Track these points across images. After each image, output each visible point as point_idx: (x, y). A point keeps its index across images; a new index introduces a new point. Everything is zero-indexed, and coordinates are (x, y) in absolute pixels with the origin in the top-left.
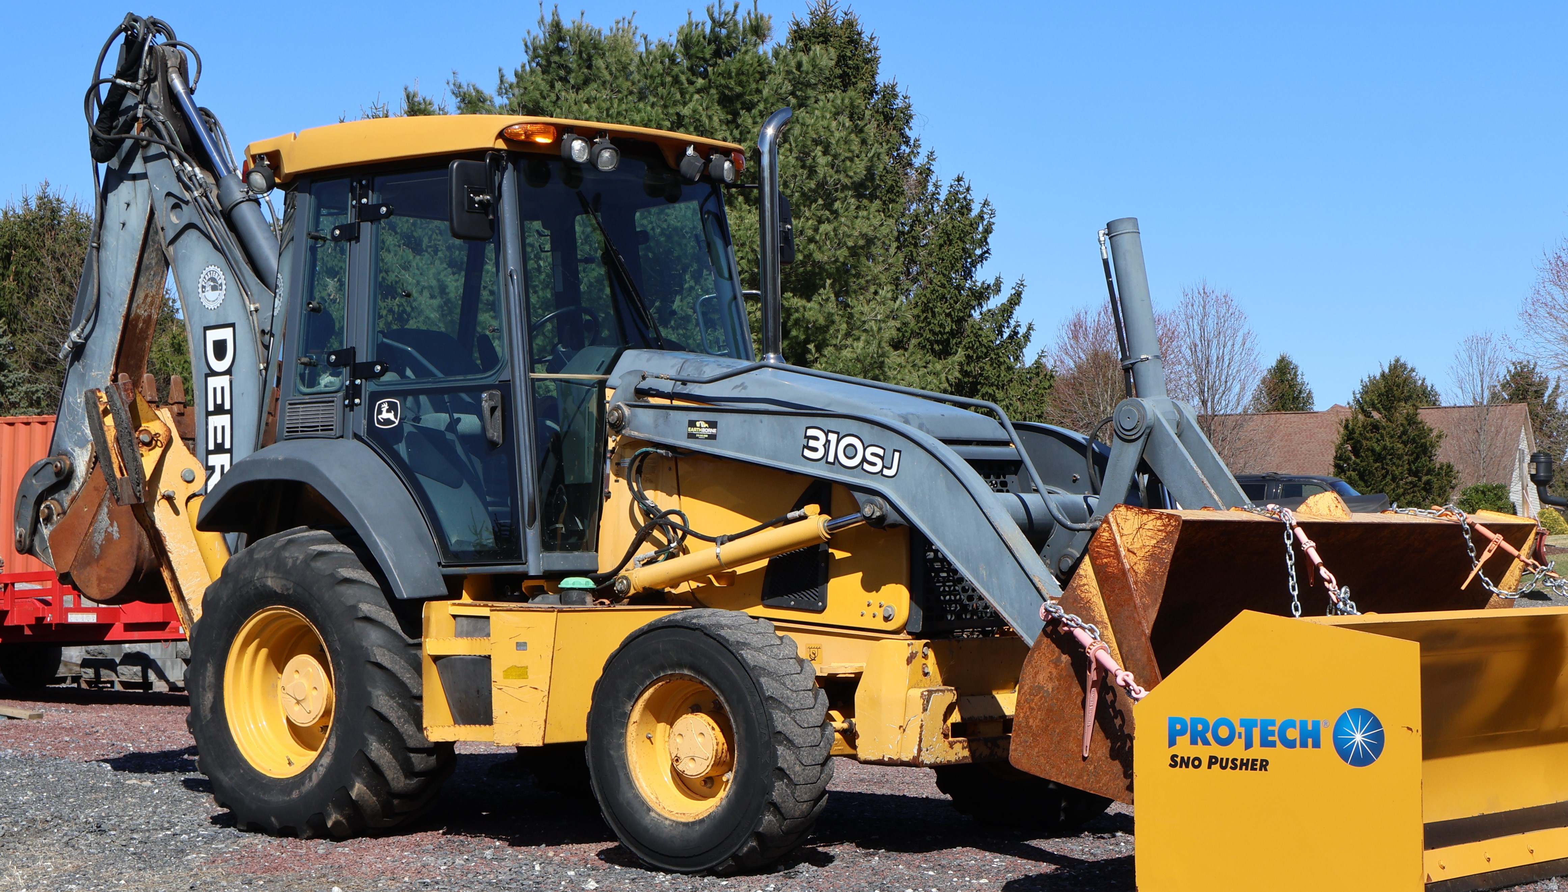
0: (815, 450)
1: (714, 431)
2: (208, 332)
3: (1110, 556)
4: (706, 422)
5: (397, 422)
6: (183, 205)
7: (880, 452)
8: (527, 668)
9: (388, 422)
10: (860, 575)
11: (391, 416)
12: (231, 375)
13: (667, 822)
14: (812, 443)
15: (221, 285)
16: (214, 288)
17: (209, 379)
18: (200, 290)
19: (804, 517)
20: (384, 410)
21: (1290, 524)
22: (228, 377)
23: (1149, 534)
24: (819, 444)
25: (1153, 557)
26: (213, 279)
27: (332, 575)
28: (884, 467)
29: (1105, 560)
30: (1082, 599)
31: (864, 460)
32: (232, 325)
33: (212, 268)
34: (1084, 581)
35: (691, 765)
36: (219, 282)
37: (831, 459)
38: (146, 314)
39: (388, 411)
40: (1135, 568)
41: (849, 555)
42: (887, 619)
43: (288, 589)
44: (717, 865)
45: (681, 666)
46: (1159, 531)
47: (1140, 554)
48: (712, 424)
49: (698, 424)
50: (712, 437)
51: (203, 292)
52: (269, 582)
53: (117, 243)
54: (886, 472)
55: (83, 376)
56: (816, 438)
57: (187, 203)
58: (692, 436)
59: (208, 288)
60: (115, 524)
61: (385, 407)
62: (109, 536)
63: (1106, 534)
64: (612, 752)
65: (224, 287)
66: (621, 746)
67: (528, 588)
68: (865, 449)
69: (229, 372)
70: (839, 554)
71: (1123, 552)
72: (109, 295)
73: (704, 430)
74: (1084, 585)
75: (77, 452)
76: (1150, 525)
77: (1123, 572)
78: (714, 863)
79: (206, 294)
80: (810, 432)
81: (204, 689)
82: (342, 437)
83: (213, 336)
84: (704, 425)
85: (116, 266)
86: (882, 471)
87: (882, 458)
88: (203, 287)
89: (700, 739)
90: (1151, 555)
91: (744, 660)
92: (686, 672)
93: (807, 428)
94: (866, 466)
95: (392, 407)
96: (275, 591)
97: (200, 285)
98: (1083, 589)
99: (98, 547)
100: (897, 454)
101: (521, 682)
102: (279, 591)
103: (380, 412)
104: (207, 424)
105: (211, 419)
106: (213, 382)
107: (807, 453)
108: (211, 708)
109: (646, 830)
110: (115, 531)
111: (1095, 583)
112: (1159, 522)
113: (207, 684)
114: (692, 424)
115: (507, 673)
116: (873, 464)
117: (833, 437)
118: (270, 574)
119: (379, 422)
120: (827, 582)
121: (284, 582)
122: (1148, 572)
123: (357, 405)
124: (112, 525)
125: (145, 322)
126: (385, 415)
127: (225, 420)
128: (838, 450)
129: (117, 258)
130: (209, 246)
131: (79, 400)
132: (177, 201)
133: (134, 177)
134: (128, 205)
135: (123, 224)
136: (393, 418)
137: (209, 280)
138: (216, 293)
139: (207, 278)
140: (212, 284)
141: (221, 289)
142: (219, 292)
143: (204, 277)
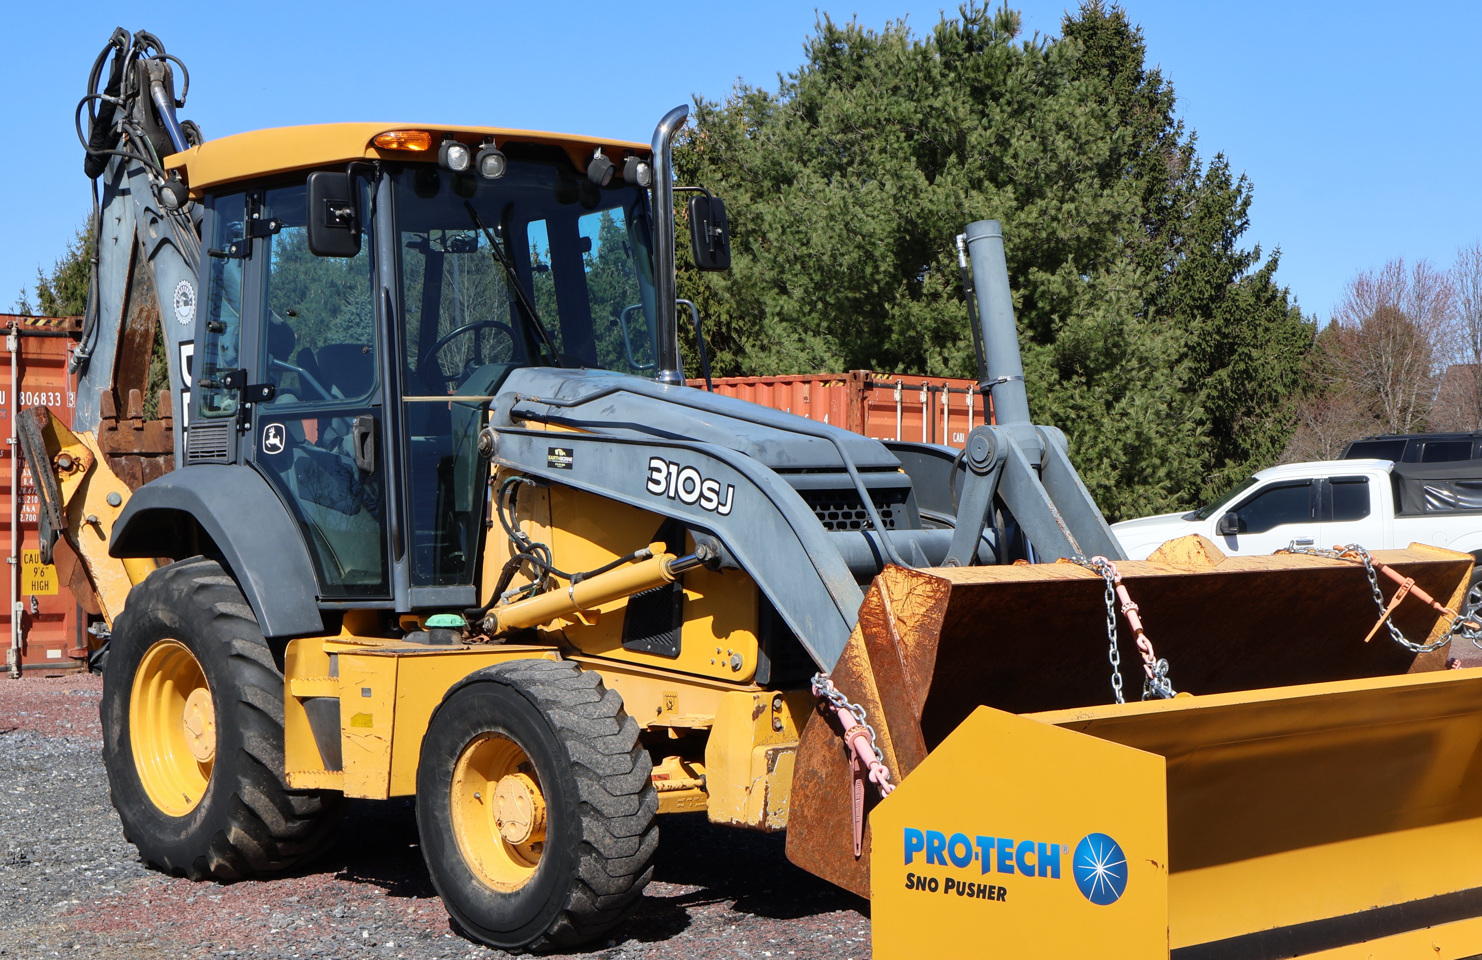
0: (657, 482)
1: (570, 459)
2: (182, 348)
3: (879, 625)
4: (564, 450)
5: (282, 448)
6: (159, 220)
7: (716, 486)
8: (371, 715)
9: (274, 447)
10: (710, 619)
11: (276, 441)
13: (487, 892)
14: (656, 476)
15: (191, 300)
16: (186, 303)
17: (184, 394)
18: (175, 306)
19: (649, 556)
20: (271, 435)
21: (1113, 582)
23: (919, 600)
24: (661, 477)
25: (922, 628)
26: (185, 294)
27: (210, 610)
28: (719, 503)
29: (874, 630)
30: (854, 672)
31: (702, 495)
33: (184, 283)
34: (856, 652)
35: (514, 830)
36: (190, 297)
37: (672, 494)
38: (143, 328)
39: (275, 436)
40: (905, 639)
41: (701, 596)
42: (735, 668)
43: (175, 623)
44: (531, 942)
45: (496, 724)
46: (928, 597)
47: (910, 623)
48: (569, 453)
49: (556, 452)
50: (569, 466)
51: (178, 307)
52: (160, 615)
53: (112, 259)
54: (721, 509)
55: (89, 390)
56: (659, 470)
57: (162, 217)
58: (551, 465)
59: (182, 303)
61: (272, 432)
63: (875, 599)
64: (436, 813)
65: (194, 302)
66: (446, 807)
67: (403, 623)
68: (702, 483)
70: (693, 596)
71: (893, 621)
72: (107, 310)
73: (561, 459)
74: (856, 657)
76: (919, 590)
77: (892, 645)
78: (527, 941)
79: (180, 309)
80: (655, 463)
81: (112, 722)
82: (235, 463)
83: (186, 351)
84: (563, 453)
85: (112, 281)
86: (717, 508)
87: (717, 493)
88: (178, 302)
89: (520, 803)
90: (921, 625)
91: (551, 720)
92: (501, 730)
93: (652, 458)
94: (704, 502)
95: (278, 432)
97: (175, 301)
98: (855, 661)
100: (731, 489)
101: (365, 731)
102: (168, 624)
103: (268, 438)
106: (187, 397)
107: (652, 486)
108: (119, 741)
109: (467, 899)
111: (865, 655)
112: (928, 587)
114: (552, 451)
115: (354, 721)
116: (710, 500)
117: (673, 469)
118: (160, 606)
119: (267, 448)
120: (681, 625)
121: (171, 615)
122: (918, 644)
123: (248, 430)
125: (142, 336)
126: (273, 441)
128: (677, 484)
129: (112, 273)
130: (181, 261)
131: (86, 415)
132: (154, 216)
133: (123, 192)
134: (119, 220)
135: (115, 239)
136: (278, 444)
137: (182, 295)
138: (187, 309)
139: (180, 293)
140: (184, 299)
141: (192, 304)
142: (190, 307)
143: (178, 292)
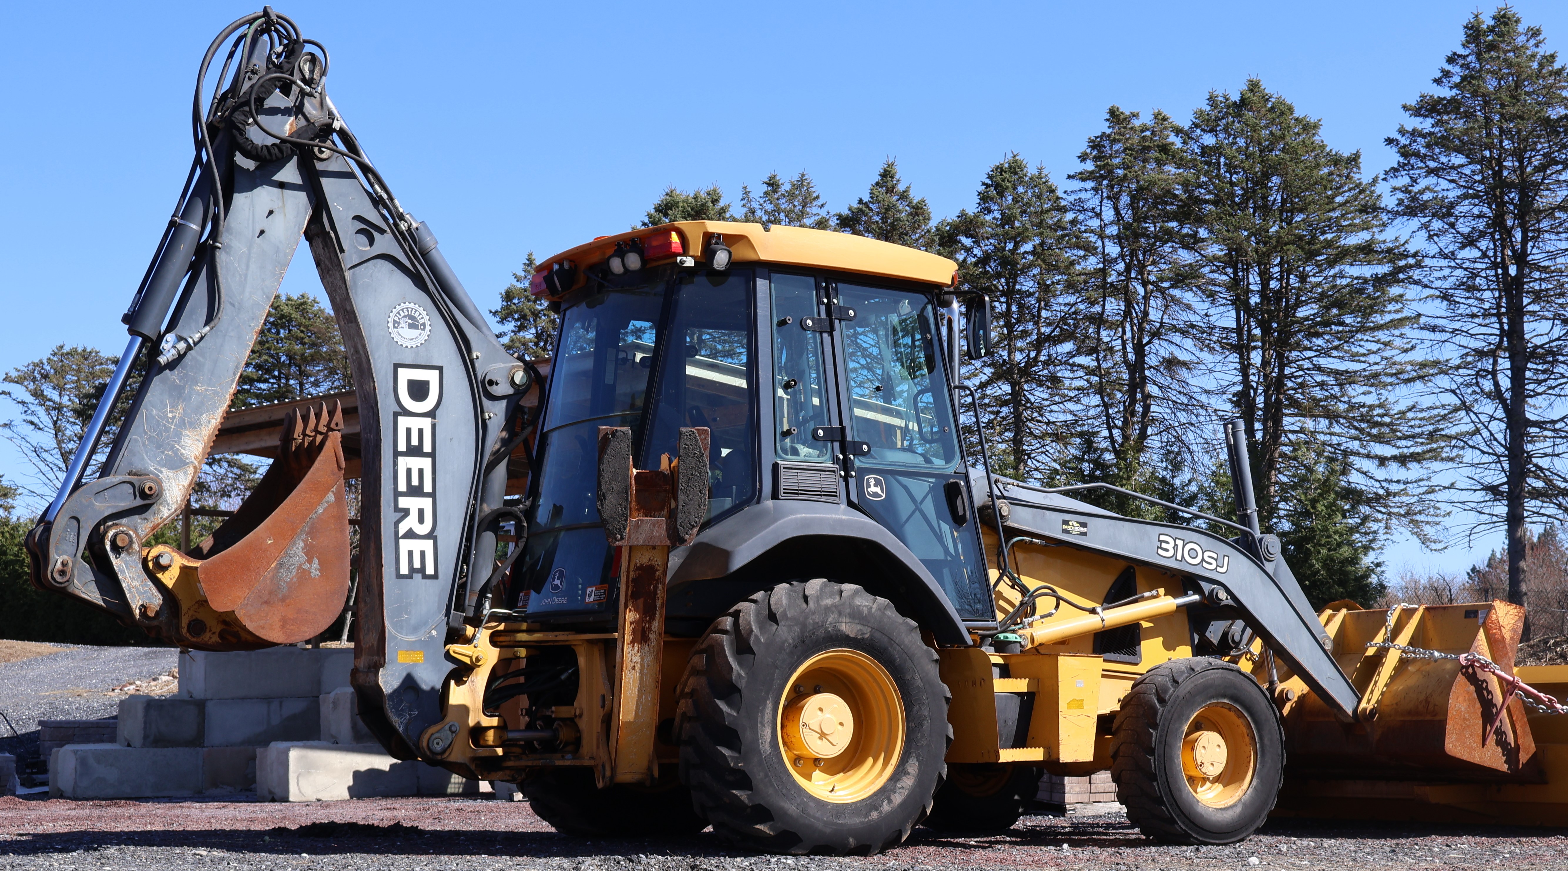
0: (1167, 550)
1: (1085, 529)
2: (400, 370)
3: (1496, 629)
4: (1078, 522)
5: (884, 496)
6: (376, 234)
7: (1215, 556)
8: (1083, 700)
9: (876, 494)
10: (1161, 639)
11: (878, 490)
12: (434, 417)
14: (1164, 545)
15: (424, 324)
16: (412, 326)
17: (399, 418)
18: (391, 325)
19: (1156, 597)
20: (872, 484)
22: (429, 419)
23: (1511, 617)
24: (1170, 546)
25: (1514, 630)
26: (412, 317)
28: (1217, 566)
29: (1494, 631)
30: (1480, 653)
31: (1203, 560)
32: (440, 369)
33: (411, 305)
35: (1211, 768)
36: (421, 321)
37: (1179, 557)
39: (875, 485)
40: (1505, 636)
43: (863, 634)
46: (1515, 616)
47: (1507, 628)
48: (1083, 525)
49: (1071, 523)
50: (1084, 534)
51: (394, 327)
53: (249, 250)
54: (1219, 569)
56: (1167, 542)
57: (382, 231)
58: (1066, 532)
59: (403, 325)
60: (316, 561)
61: (872, 482)
62: (304, 574)
63: (1494, 616)
65: (428, 328)
68: (1203, 553)
69: (431, 414)
70: (1146, 625)
71: (1502, 628)
72: (233, 305)
73: (1076, 528)
74: (1480, 645)
75: (165, 474)
76: (1511, 612)
77: (1503, 638)
79: (399, 330)
80: (1162, 538)
81: (763, 725)
82: (841, 503)
83: (408, 374)
84: (1076, 524)
85: (246, 275)
86: (1216, 568)
87: (1216, 560)
88: (396, 323)
89: (1218, 749)
90: (1512, 629)
93: (1159, 534)
94: (1205, 564)
95: (876, 483)
96: (848, 636)
97: (390, 320)
99: (284, 585)
100: (1226, 558)
101: (1079, 712)
102: (852, 635)
103: (869, 486)
104: (395, 464)
105: (401, 460)
106: (405, 422)
107: (1160, 552)
109: (1202, 816)
110: (314, 568)
111: (1486, 644)
112: (1515, 611)
113: (766, 720)
114: (1066, 522)
115: (1069, 705)
116: (1209, 564)
117: (1180, 542)
119: (869, 494)
120: (1140, 643)
121: (859, 627)
122: (1510, 639)
123: (852, 477)
124: (310, 561)
126: (873, 489)
127: (423, 462)
128: (1183, 552)
129: (248, 266)
130: (408, 282)
131: (170, 415)
132: (365, 227)
133: (282, 185)
134: (271, 212)
135: (262, 232)
136: (880, 492)
137: (405, 316)
138: (415, 333)
139: (402, 314)
140: (410, 321)
141: (424, 329)
142: (420, 331)
143: (398, 313)
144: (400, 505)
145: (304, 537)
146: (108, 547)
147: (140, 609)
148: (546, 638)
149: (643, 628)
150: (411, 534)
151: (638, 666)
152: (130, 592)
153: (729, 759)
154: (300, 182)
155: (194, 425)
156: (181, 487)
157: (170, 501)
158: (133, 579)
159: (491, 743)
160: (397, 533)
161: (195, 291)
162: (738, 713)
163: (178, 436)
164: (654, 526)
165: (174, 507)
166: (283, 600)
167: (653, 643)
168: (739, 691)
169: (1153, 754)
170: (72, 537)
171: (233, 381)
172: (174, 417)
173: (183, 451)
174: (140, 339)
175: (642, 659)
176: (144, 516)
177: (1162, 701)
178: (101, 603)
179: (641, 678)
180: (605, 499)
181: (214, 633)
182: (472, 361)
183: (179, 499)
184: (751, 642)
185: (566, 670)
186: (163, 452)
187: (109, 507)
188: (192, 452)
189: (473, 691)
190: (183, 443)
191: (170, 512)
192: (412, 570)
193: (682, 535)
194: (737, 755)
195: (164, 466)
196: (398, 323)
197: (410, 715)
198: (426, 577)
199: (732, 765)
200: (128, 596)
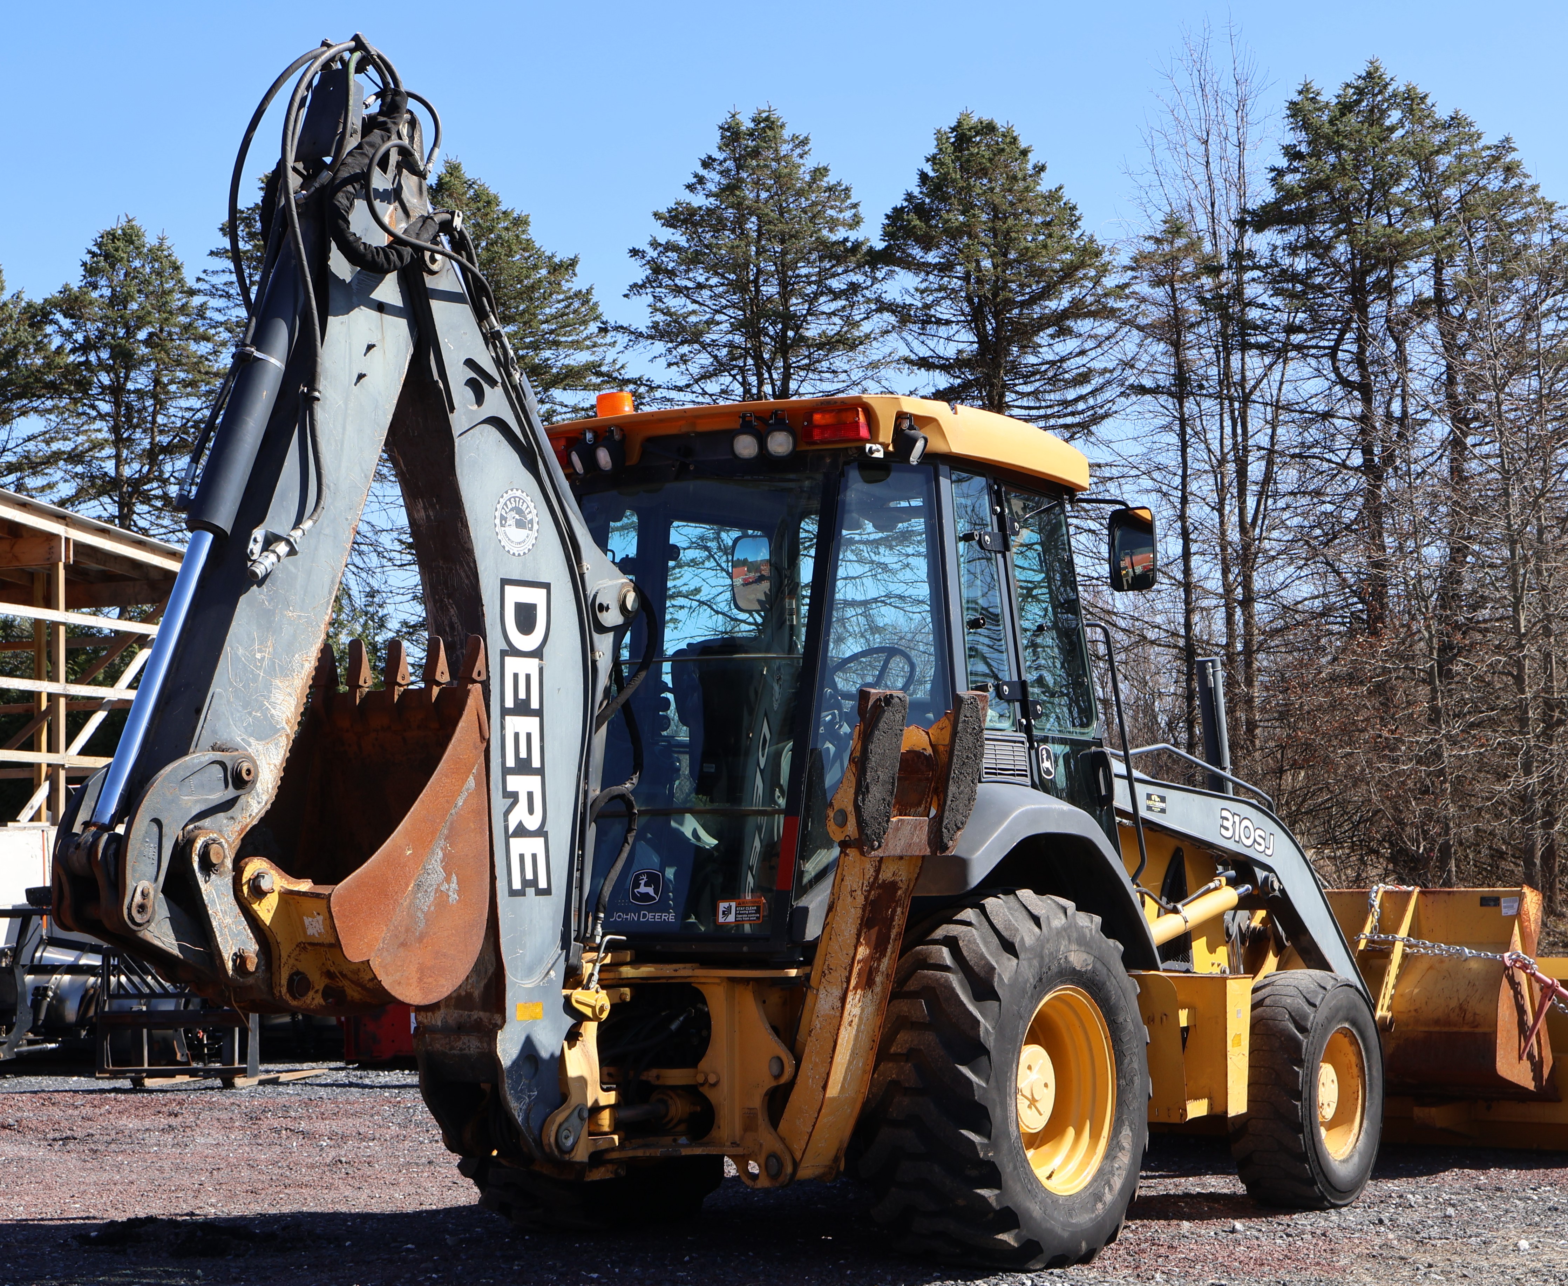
0: (1227, 829)
1: (1163, 805)
2: (508, 588)
3: (1528, 921)
4: (1159, 797)
5: (1053, 773)
7: (1263, 834)
8: (1240, 1035)
9: (1048, 771)
10: (1205, 939)
12: (541, 659)
14: (1226, 823)
15: (531, 522)
16: (520, 524)
17: (507, 659)
18: (498, 521)
19: (1219, 888)
20: (1045, 757)
22: (536, 661)
24: (1230, 824)
26: (519, 511)
28: (1265, 847)
29: (1526, 924)
31: (1255, 841)
32: (547, 586)
33: (518, 493)
36: (529, 517)
37: (1237, 838)
39: (1047, 759)
40: (1534, 928)
45: (1347, 1020)
48: (1163, 799)
49: (1153, 797)
50: (1163, 811)
51: (502, 525)
53: (347, 401)
54: (1267, 851)
56: (1227, 819)
58: (1151, 809)
59: (510, 522)
60: (454, 878)
61: (1045, 754)
62: (441, 900)
65: (536, 527)
68: (1255, 831)
69: (537, 653)
72: (329, 488)
73: (1157, 804)
74: (1517, 941)
79: (507, 529)
83: (515, 595)
84: (1158, 799)
85: (342, 443)
86: (1265, 850)
87: (1264, 840)
88: (503, 518)
89: (1332, 1086)
92: (1347, 1025)
93: (1220, 809)
94: (1256, 846)
95: (1048, 756)
97: (498, 514)
99: (422, 916)
100: (1272, 837)
101: (1238, 1050)
103: (1042, 760)
104: (503, 727)
106: (513, 664)
107: (1223, 831)
110: (453, 890)
111: (1520, 940)
113: (1012, 1091)
114: (1149, 797)
116: (1260, 844)
117: (1237, 818)
119: (1044, 771)
121: (1085, 956)
123: (1033, 749)
124: (448, 880)
126: (1046, 764)
127: (530, 724)
128: (1240, 831)
129: (344, 428)
130: (513, 458)
131: (258, 656)
132: (475, 376)
133: (381, 307)
134: (370, 347)
135: (361, 377)
136: (1050, 768)
137: (512, 510)
138: (523, 533)
139: (510, 507)
140: (517, 517)
141: (531, 529)
142: (527, 531)
143: (505, 504)
144: (509, 789)
145: (442, 842)
146: (196, 866)
147: (234, 961)
148: (659, 974)
149: (871, 967)
150: (521, 831)
151: (856, 1020)
152: (221, 935)
153: (979, 1148)
154: (400, 304)
155: (286, 672)
156: (272, 767)
157: (260, 791)
158: (225, 913)
159: (606, 1129)
160: (506, 828)
161: (286, 464)
162: (987, 1083)
163: (268, 687)
164: (915, 828)
165: (265, 798)
166: (420, 939)
167: (878, 989)
168: (987, 1052)
169: (1299, 1099)
170: (152, 852)
171: (328, 604)
172: (263, 658)
173: (273, 711)
174: (210, 537)
175: (863, 1010)
176: (230, 813)
177: (1303, 1030)
178: (176, 952)
179: (857, 1036)
180: (868, 792)
181: (317, 992)
182: (582, 576)
183: (270, 786)
184: (996, 984)
185: (676, 1017)
186: (250, 714)
187: (197, 801)
188: (284, 712)
189: (586, 1054)
190: (273, 699)
191: (259, 807)
192: (525, 883)
193: (945, 840)
194: (986, 1141)
195: (251, 735)
196: (505, 519)
197: (529, 1097)
198: (540, 892)
199: (981, 1155)
200: (219, 940)
